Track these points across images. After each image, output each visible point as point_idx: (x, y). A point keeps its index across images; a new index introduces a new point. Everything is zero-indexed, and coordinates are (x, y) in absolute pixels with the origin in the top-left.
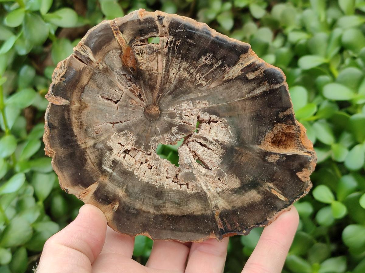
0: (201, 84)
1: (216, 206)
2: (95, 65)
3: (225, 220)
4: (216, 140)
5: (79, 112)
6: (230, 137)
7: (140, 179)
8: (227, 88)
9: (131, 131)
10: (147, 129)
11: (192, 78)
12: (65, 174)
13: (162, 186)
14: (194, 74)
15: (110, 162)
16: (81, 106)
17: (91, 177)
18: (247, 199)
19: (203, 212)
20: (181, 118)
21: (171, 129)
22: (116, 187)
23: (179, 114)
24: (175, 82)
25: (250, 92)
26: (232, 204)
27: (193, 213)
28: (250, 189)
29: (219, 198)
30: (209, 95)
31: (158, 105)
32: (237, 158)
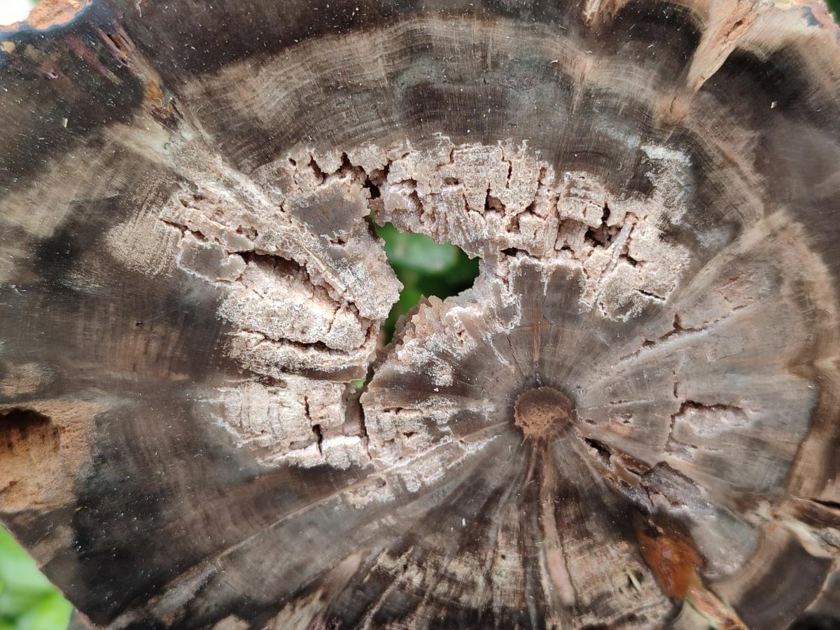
0: (395, 554)
2: (786, 509)
3: (111, 76)
4: (271, 381)
5: (817, 341)
6: (222, 410)
7: (523, 149)
8: (299, 568)
9: (605, 325)
10: (549, 347)
11: (437, 566)
12: (830, 88)
13: (424, 144)
14: (430, 581)
15: (661, 183)
16: (811, 364)
17: (723, 101)
18: (55, 192)
19: (216, 84)
20: (430, 424)
21: (457, 375)
22: (615, 89)
23: (443, 435)
24: (491, 534)
25: (211, 580)
26: (108, 150)
27: (257, 68)
28: (61, 236)
29: (169, 162)
30: (356, 528)
31: (529, 442)
32: (164, 339)
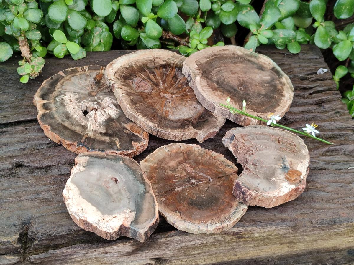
1: (87, 134)
2: (86, 73)
3: (86, 140)
4: (109, 114)
5: (66, 80)
6: (115, 116)
7: (66, 109)
9: (79, 95)
10: (85, 97)
12: (41, 92)
13: (72, 116)
15: (61, 98)
16: (69, 79)
17: (49, 99)
18: (103, 139)
19: (80, 133)
20: (102, 101)
21: (94, 102)
22: (54, 106)
26: (95, 137)
27: (76, 131)
28: (107, 136)
29: (92, 132)
31: (97, 93)
32: (112, 123)
